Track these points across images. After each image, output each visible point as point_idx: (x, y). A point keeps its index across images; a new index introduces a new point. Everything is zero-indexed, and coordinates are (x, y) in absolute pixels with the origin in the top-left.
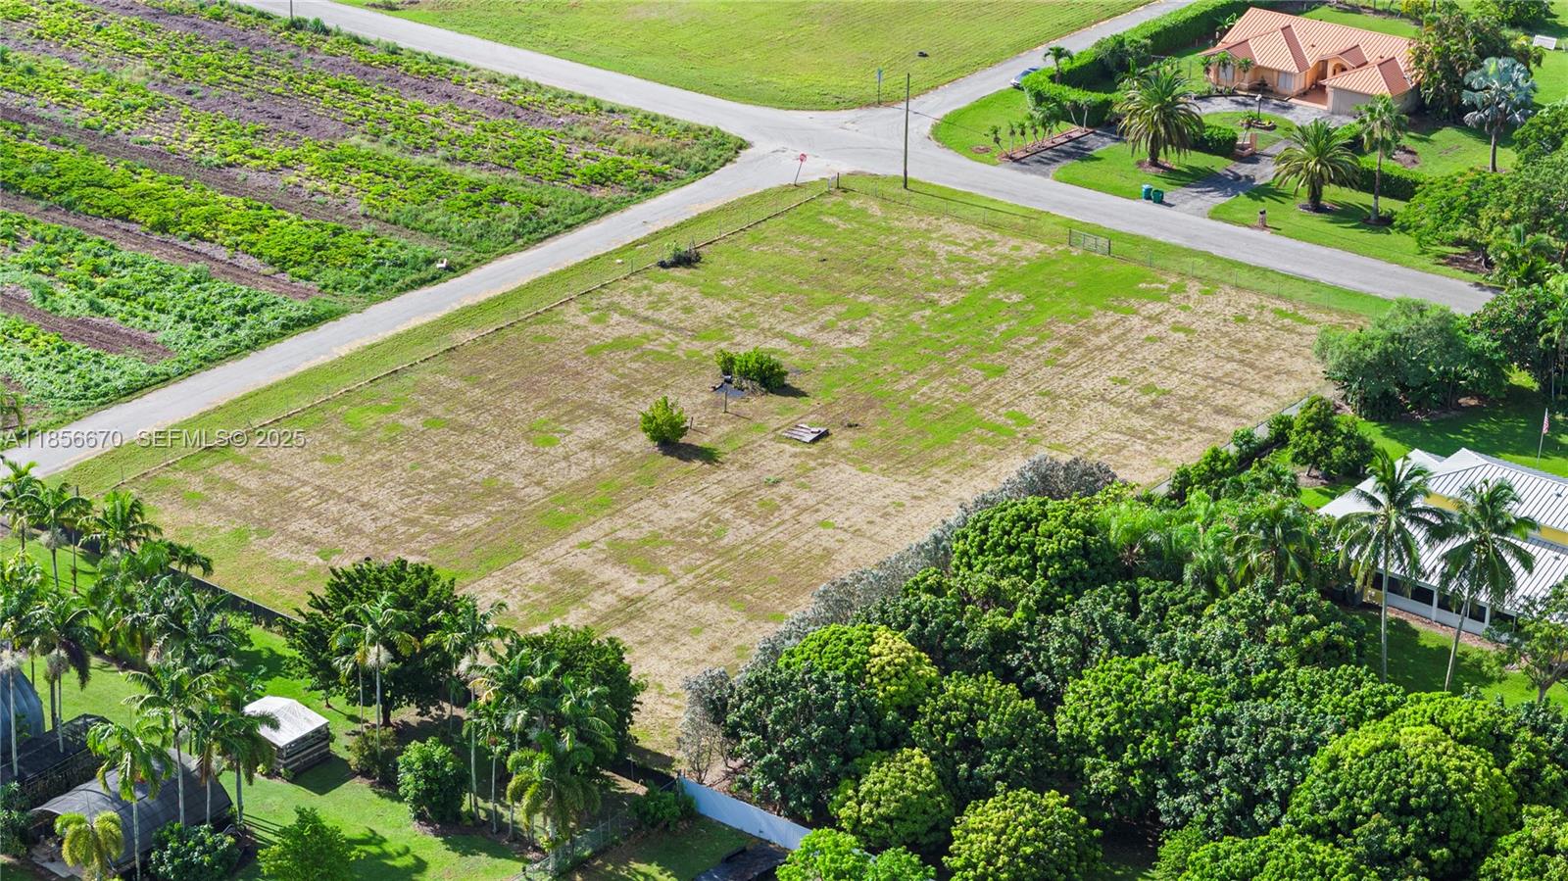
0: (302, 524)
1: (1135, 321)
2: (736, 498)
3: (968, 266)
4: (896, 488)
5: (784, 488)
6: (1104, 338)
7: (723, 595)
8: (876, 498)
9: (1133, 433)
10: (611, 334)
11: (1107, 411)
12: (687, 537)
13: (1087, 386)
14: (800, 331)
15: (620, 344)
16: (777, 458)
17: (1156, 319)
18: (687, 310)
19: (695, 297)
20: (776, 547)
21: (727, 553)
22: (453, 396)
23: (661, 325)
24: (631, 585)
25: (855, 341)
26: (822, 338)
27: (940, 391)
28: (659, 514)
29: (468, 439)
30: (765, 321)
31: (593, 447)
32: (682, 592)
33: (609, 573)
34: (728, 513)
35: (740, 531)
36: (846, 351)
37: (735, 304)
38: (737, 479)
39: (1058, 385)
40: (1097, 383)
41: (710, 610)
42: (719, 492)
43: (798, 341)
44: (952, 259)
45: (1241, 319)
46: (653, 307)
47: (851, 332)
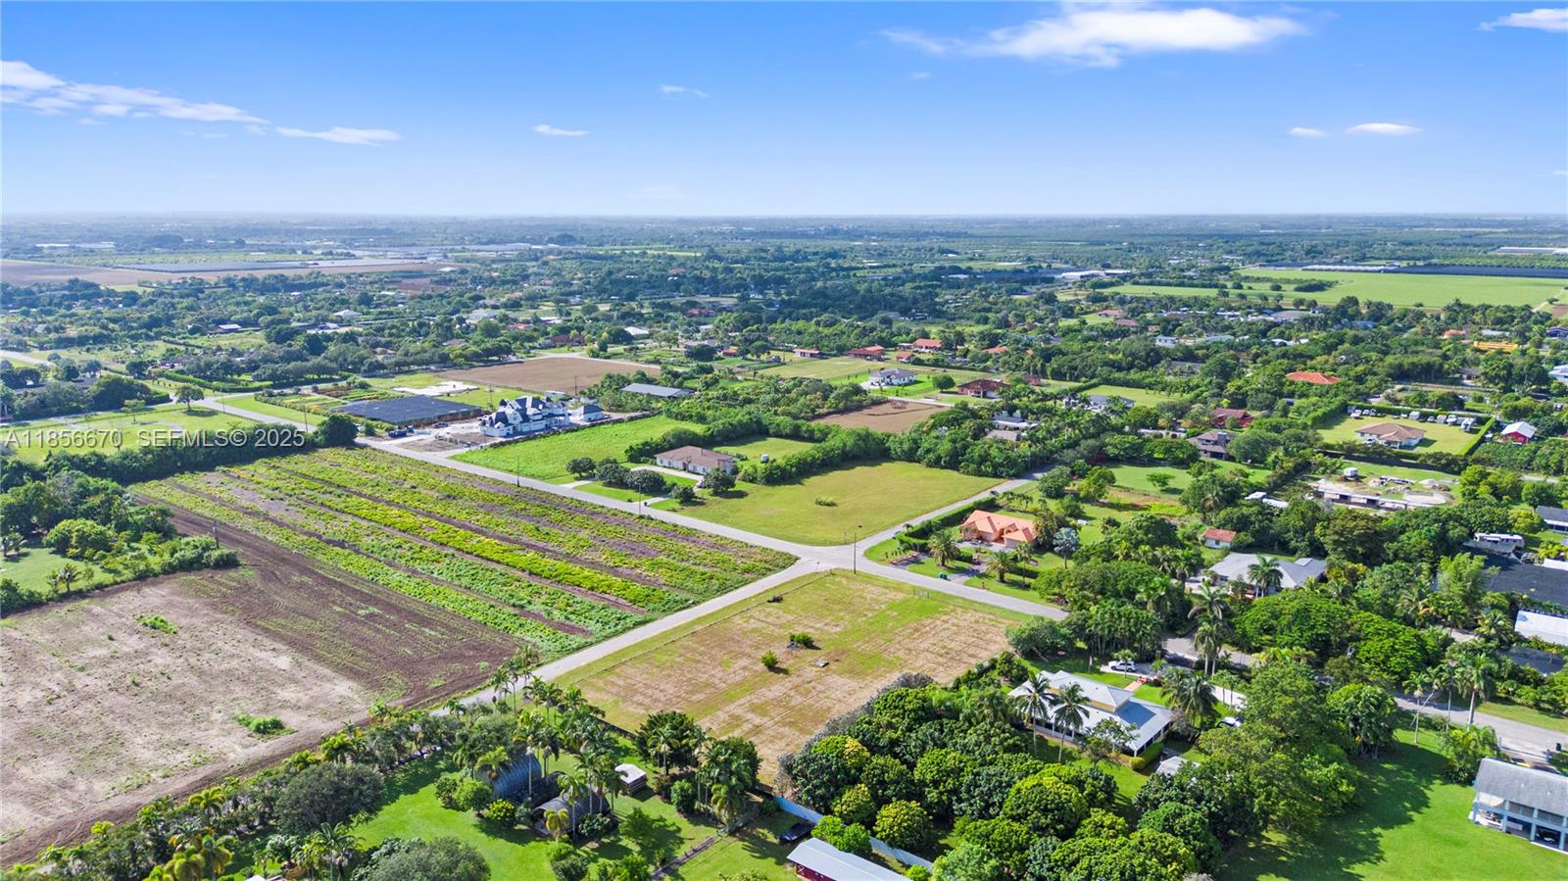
0: (638, 698)
1: (938, 622)
2: (796, 688)
3: (878, 602)
4: (854, 684)
5: (813, 684)
6: (927, 628)
7: (791, 724)
8: (846, 688)
9: (939, 664)
10: (751, 627)
11: (929, 655)
12: (778, 702)
13: (922, 646)
14: (818, 626)
15: (754, 631)
16: (810, 672)
17: (946, 622)
18: (778, 618)
19: (780, 613)
20: (810, 706)
21: (792, 708)
22: (693, 650)
23: (768, 623)
24: (757, 721)
25: (838, 629)
26: (826, 628)
27: (868, 648)
28: (768, 693)
29: (700, 665)
31: (744, 668)
32: (776, 723)
33: (750, 716)
34: (792, 693)
35: (797, 700)
36: (835, 633)
37: (795, 616)
38: (794, 680)
39: (910, 646)
40: (926, 645)
41: (786, 730)
42: (789, 685)
43: (817, 629)
44: (872, 599)
45: (977, 622)
46: (766, 617)
47: (836, 626)
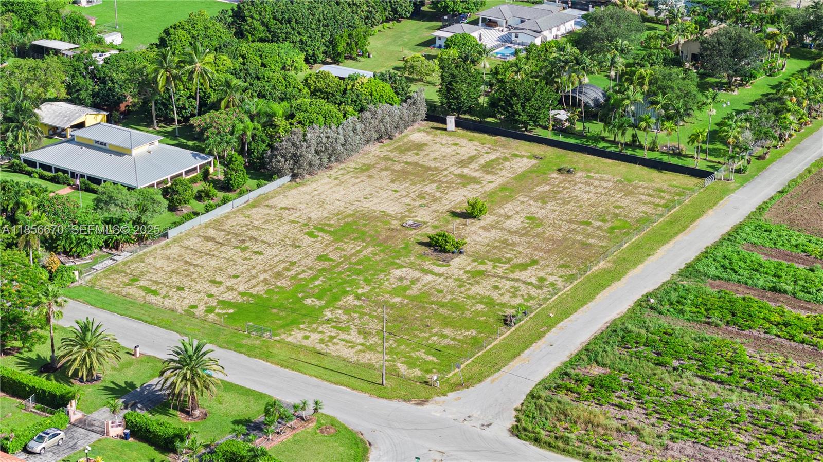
1: (242, 288)
2: (435, 200)
3: (335, 323)
4: (367, 205)
5: (417, 204)
6: (261, 278)
7: (429, 168)
8: (376, 200)
10: (531, 271)
11: (268, 238)
12: (451, 185)
13: (276, 251)
14: (430, 278)
15: (523, 267)
16: (423, 215)
17: (230, 289)
18: (496, 288)
19: (495, 295)
20: (414, 184)
21: (433, 182)
23: (508, 279)
24: (466, 171)
25: (398, 273)
26: (417, 274)
27: (351, 247)
28: (466, 193)
29: (566, 217)
30: (451, 283)
31: (508, 217)
32: (446, 169)
33: (477, 174)
34: (438, 194)
35: (431, 188)
36: (401, 266)
37: (470, 293)
38: (439, 207)
39: (291, 251)
40: (269, 252)
41: (433, 165)
42: (444, 201)
43: (430, 272)
46: (517, 289)
47: (401, 279)
